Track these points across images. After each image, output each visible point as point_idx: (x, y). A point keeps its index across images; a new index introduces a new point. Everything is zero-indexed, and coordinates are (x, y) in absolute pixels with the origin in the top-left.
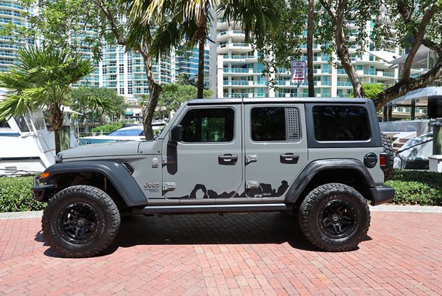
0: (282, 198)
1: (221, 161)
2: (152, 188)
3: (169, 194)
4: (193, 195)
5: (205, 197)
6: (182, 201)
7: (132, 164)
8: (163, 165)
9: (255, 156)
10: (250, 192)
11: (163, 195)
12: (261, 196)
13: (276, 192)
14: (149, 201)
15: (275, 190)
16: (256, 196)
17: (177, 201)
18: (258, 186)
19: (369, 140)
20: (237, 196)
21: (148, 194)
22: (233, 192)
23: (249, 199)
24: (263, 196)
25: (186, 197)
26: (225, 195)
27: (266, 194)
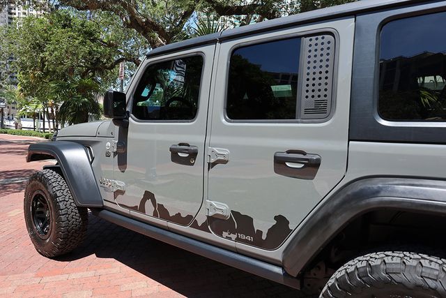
0: (277, 254)
1: (174, 155)
2: (106, 186)
3: (120, 199)
4: (142, 207)
5: (155, 214)
6: (132, 212)
7: (93, 149)
8: (115, 154)
9: (226, 152)
10: (216, 223)
11: (115, 198)
12: (234, 236)
13: (264, 237)
14: (104, 204)
16: (225, 234)
18: (228, 214)
20: (195, 226)
21: (103, 193)
22: (189, 217)
23: (212, 236)
24: (238, 240)
25: (135, 208)
26: (178, 219)
27: (243, 237)
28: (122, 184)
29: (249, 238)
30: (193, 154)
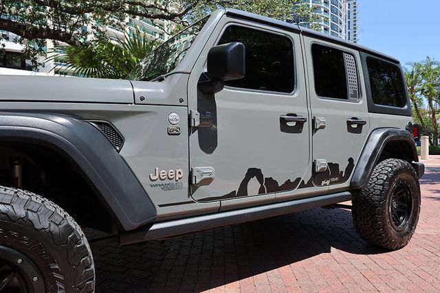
0: (347, 183)
1: (284, 125)
2: (167, 181)
4: (243, 191)
5: (261, 191)
6: (225, 203)
7: (119, 124)
8: (191, 129)
9: (323, 119)
10: (317, 177)
11: (190, 195)
12: (328, 182)
13: (343, 174)
14: (161, 212)
15: (342, 172)
16: (323, 183)
17: (216, 204)
18: (326, 166)
19: (406, 107)
20: (303, 186)
21: (157, 197)
22: (298, 179)
23: (315, 189)
24: (331, 183)
25: (232, 195)
27: (333, 180)
28: (210, 169)
29: (337, 179)
30: (300, 124)
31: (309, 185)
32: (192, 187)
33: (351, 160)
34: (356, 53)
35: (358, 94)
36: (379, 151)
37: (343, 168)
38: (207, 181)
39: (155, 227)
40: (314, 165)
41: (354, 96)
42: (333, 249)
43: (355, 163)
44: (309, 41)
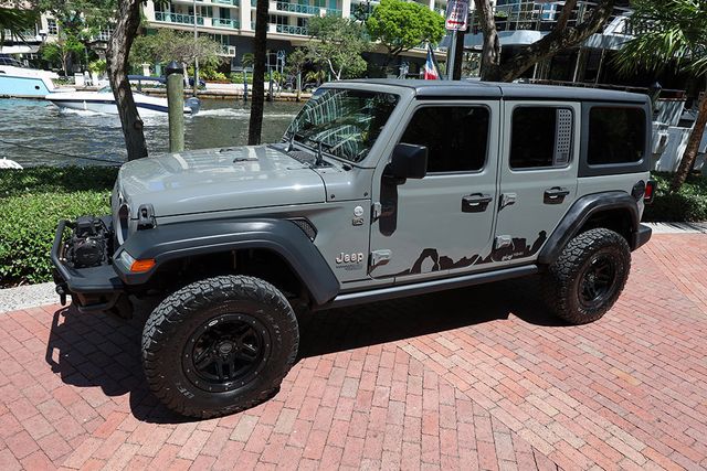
0: (534, 257)
1: (466, 206)
2: (350, 263)
3: (377, 272)
4: (417, 268)
5: (435, 269)
6: (398, 279)
7: (313, 220)
8: (373, 219)
10: (497, 253)
11: (368, 273)
12: (510, 257)
13: (530, 249)
14: (343, 286)
15: (529, 247)
16: (504, 258)
17: (391, 280)
18: (510, 242)
19: (641, 161)
20: (480, 261)
21: (341, 275)
22: (475, 256)
23: (495, 264)
24: (513, 258)
25: (406, 273)
26: (464, 262)
27: (517, 254)
28: (387, 252)
29: (521, 253)
31: (488, 260)
32: (370, 267)
33: (543, 234)
34: (577, 106)
35: (569, 158)
36: (579, 225)
37: (530, 243)
38: (383, 263)
39: (338, 298)
40: (495, 241)
41: (563, 160)
42: (511, 316)
43: (548, 236)
44: (512, 105)
